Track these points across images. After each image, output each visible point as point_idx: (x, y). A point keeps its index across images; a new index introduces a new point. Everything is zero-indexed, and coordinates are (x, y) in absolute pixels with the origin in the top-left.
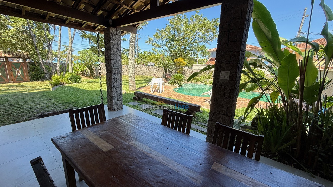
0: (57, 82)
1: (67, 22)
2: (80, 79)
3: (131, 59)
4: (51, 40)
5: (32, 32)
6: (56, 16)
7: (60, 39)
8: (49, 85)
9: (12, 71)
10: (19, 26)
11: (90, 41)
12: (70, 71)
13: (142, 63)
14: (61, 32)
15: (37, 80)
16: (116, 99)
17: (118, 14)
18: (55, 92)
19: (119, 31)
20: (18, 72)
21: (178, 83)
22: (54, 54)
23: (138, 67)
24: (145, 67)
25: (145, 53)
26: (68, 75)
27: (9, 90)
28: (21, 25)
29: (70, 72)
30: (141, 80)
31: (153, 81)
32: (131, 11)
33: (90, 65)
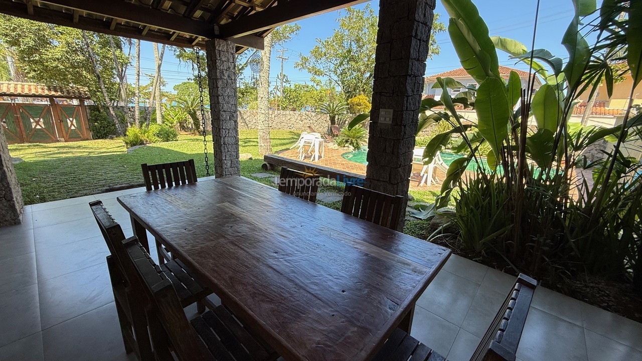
0: (136, 140)
1: (144, 33)
2: (175, 136)
3: (262, 98)
4: (125, 64)
5: (91, 51)
6: (127, 22)
7: (139, 63)
8: (124, 146)
9: (61, 121)
10: (70, 40)
11: (193, 65)
12: (159, 121)
13: (291, 107)
14: (139, 50)
15: (102, 138)
16: (229, 165)
17: (229, 15)
18: (132, 156)
19: (231, 46)
20: (72, 123)
21: (352, 143)
22: (131, 91)
23: (282, 113)
24: (294, 115)
25: (297, 87)
26: (154, 128)
27: (59, 153)
28: (73, 39)
29: (158, 123)
30: (285, 137)
31: (303, 138)
32: (250, 8)
33: (193, 110)
